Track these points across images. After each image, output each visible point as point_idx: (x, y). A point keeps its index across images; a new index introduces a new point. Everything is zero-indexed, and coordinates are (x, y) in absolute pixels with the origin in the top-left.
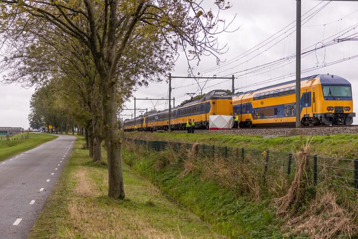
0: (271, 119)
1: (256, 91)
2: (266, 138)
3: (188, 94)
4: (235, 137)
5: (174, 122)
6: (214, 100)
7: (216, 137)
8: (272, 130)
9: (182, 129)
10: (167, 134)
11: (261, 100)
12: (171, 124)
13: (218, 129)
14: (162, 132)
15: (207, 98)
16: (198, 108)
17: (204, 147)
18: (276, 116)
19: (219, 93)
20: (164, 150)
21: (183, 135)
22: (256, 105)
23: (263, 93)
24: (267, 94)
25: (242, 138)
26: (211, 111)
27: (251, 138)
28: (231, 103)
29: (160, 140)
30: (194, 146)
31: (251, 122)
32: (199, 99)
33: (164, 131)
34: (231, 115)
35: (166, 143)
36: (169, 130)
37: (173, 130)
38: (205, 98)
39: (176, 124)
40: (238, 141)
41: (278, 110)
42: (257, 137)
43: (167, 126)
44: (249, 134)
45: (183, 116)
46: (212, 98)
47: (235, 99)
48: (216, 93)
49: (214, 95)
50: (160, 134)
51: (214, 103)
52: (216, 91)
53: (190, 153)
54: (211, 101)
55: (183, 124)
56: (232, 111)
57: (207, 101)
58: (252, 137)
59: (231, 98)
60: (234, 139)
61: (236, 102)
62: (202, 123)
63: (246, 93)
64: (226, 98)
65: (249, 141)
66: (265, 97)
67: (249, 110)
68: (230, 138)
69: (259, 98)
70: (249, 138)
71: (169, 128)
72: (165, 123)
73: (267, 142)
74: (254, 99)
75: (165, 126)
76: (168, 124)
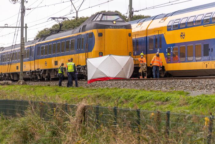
0: (198, 63)
1: (172, 14)
2: (196, 94)
3: (54, 18)
4: (141, 94)
5: (29, 66)
6: (100, 31)
7: (108, 93)
8: (203, 81)
9: (42, 80)
10: (18, 87)
11: (180, 31)
12: (24, 70)
13: (107, 79)
14: (8, 84)
15: (88, 25)
16: (72, 43)
17: (97, 110)
18: (206, 58)
19: (110, 18)
20: (23, 115)
21: (47, 89)
22: (172, 38)
23: (183, 18)
24: (191, 20)
25: (154, 95)
26: (95, 49)
27: (170, 95)
28: (130, 35)
29: (9, 98)
30: (79, 108)
31: (163, 67)
32: (74, 27)
33: (10, 82)
34: (130, 55)
35: (27, 103)
36: (21, 82)
37: (26, 80)
38: (84, 26)
39: (33, 70)
40: (147, 101)
41: (210, 47)
42: (180, 93)
43: (17, 74)
44: (164, 88)
45: (46, 57)
46: (98, 27)
47: (136, 28)
48: (105, 18)
49: (101, 21)
50: (7, 87)
51: (100, 35)
52: (104, 14)
53: (73, 120)
54: (95, 32)
55: (45, 70)
56: (131, 49)
57: (89, 32)
58: (169, 92)
59: (129, 27)
60: (139, 96)
61: (138, 33)
62: (79, 69)
63: (154, 18)
64: (121, 27)
65: (167, 100)
66: (187, 25)
67: (160, 46)
68: (133, 94)
69: (177, 27)
70: (166, 96)
71: (21, 77)
72: (13, 68)
73: (198, 101)
74: (169, 28)
75: (13, 74)
76: (19, 70)
